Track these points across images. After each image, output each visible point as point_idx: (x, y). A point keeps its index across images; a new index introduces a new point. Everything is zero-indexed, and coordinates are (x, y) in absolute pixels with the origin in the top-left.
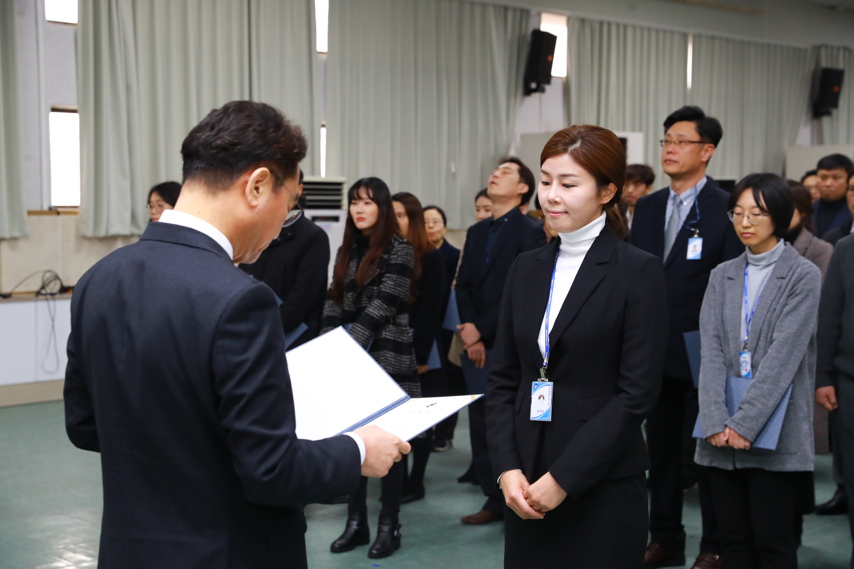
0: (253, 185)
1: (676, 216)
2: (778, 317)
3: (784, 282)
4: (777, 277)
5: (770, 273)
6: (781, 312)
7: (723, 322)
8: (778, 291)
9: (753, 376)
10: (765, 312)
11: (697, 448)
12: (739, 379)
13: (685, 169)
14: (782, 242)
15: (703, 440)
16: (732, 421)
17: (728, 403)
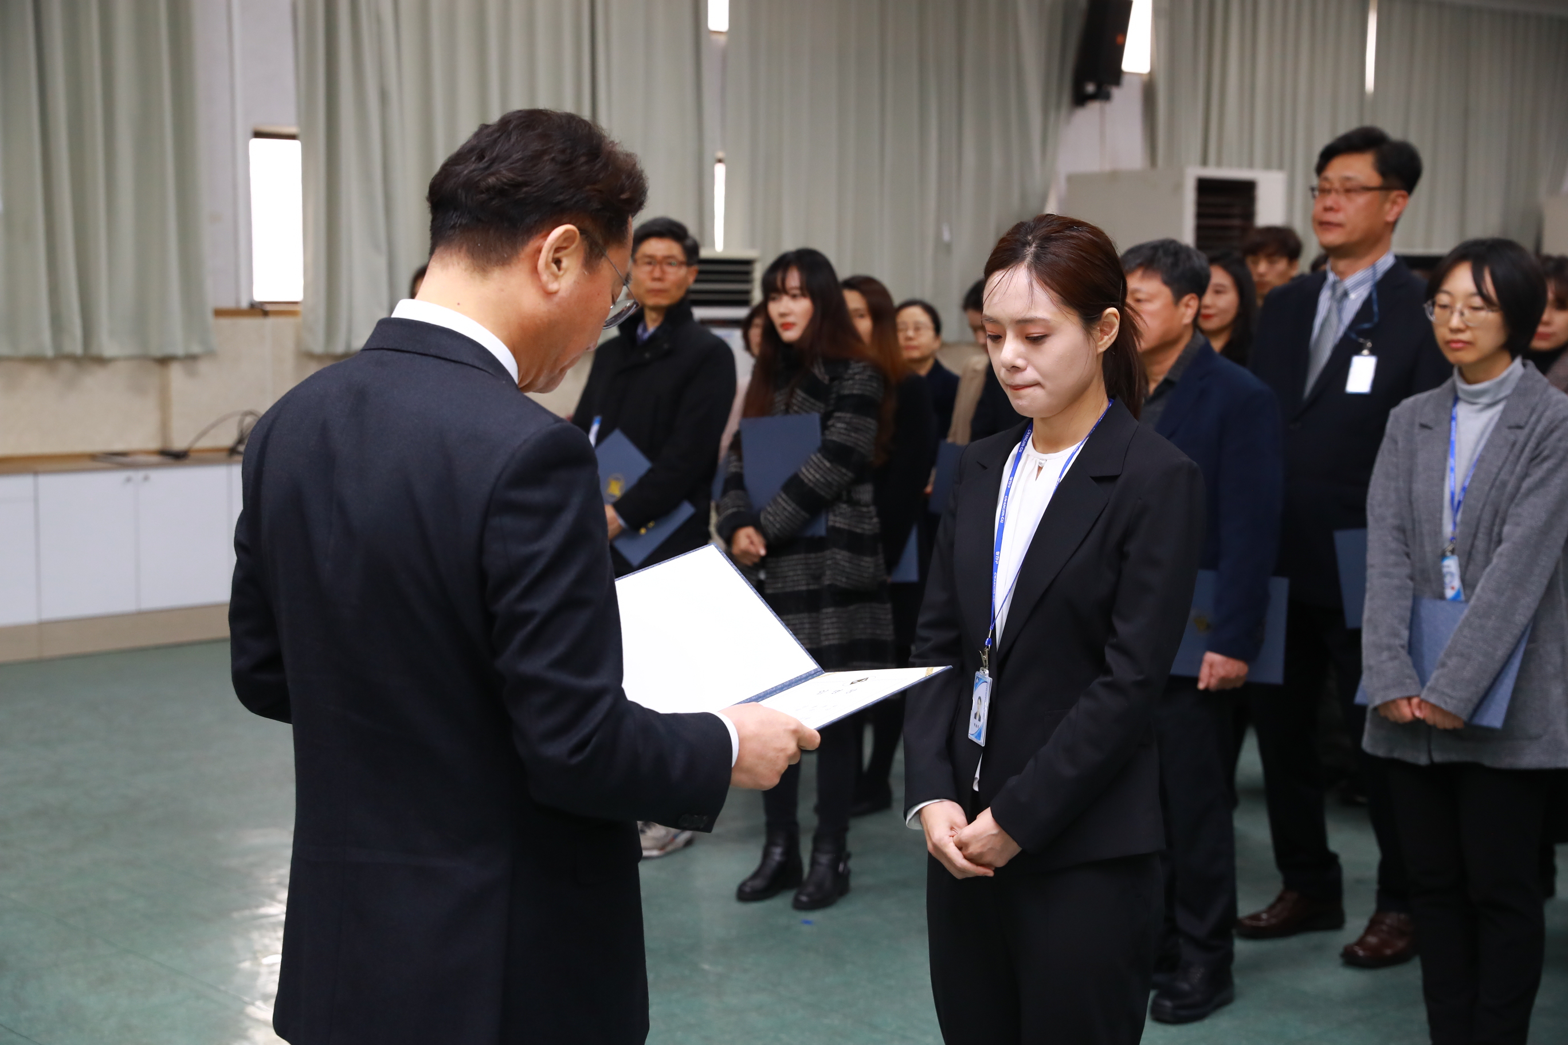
0: (551, 255)
1: (1334, 319)
2: (1512, 498)
3: (1522, 435)
4: (1506, 425)
5: (1496, 418)
6: (1518, 488)
7: (1411, 503)
8: (1511, 451)
9: (1467, 601)
10: (1487, 488)
11: (1368, 726)
12: (1440, 604)
13: (1356, 236)
14: (1518, 361)
15: (1376, 709)
16: (1432, 690)
17: (1413, 648)
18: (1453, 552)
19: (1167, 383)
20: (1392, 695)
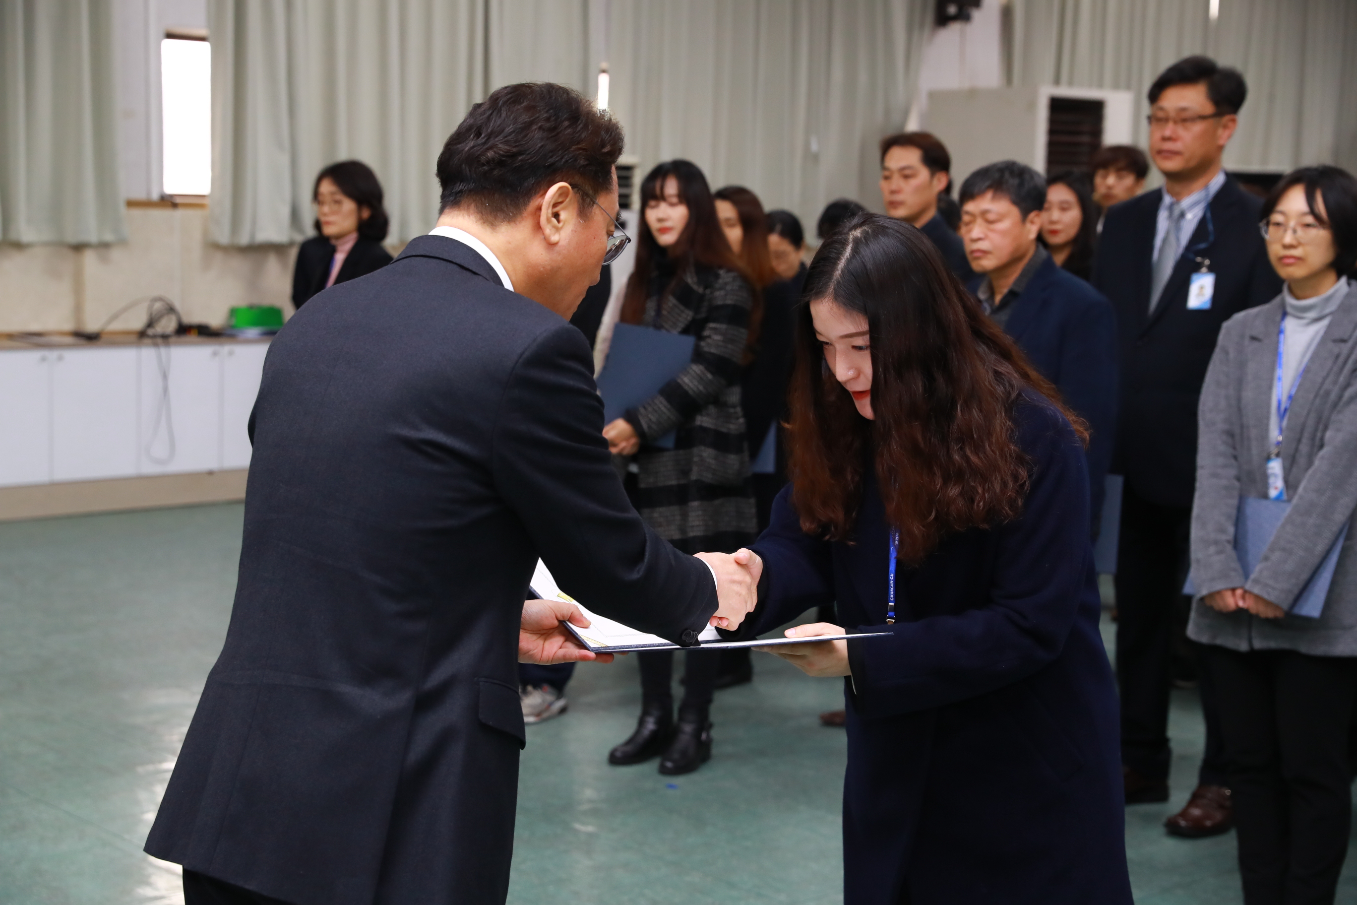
0: (550, 211)
1: (1172, 239)
2: (1335, 405)
3: (1345, 348)
4: (1330, 338)
5: (1322, 333)
6: (1340, 397)
7: (1239, 410)
8: (1335, 361)
9: (1289, 500)
10: (1312, 396)
11: (1193, 615)
12: (1264, 503)
13: (1193, 163)
14: (1344, 280)
15: (1202, 599)
16: (1256, 581)
17: (1238, 543)
18: (1278, 455)
19: (1012, 294)
20: (1218, 586)
